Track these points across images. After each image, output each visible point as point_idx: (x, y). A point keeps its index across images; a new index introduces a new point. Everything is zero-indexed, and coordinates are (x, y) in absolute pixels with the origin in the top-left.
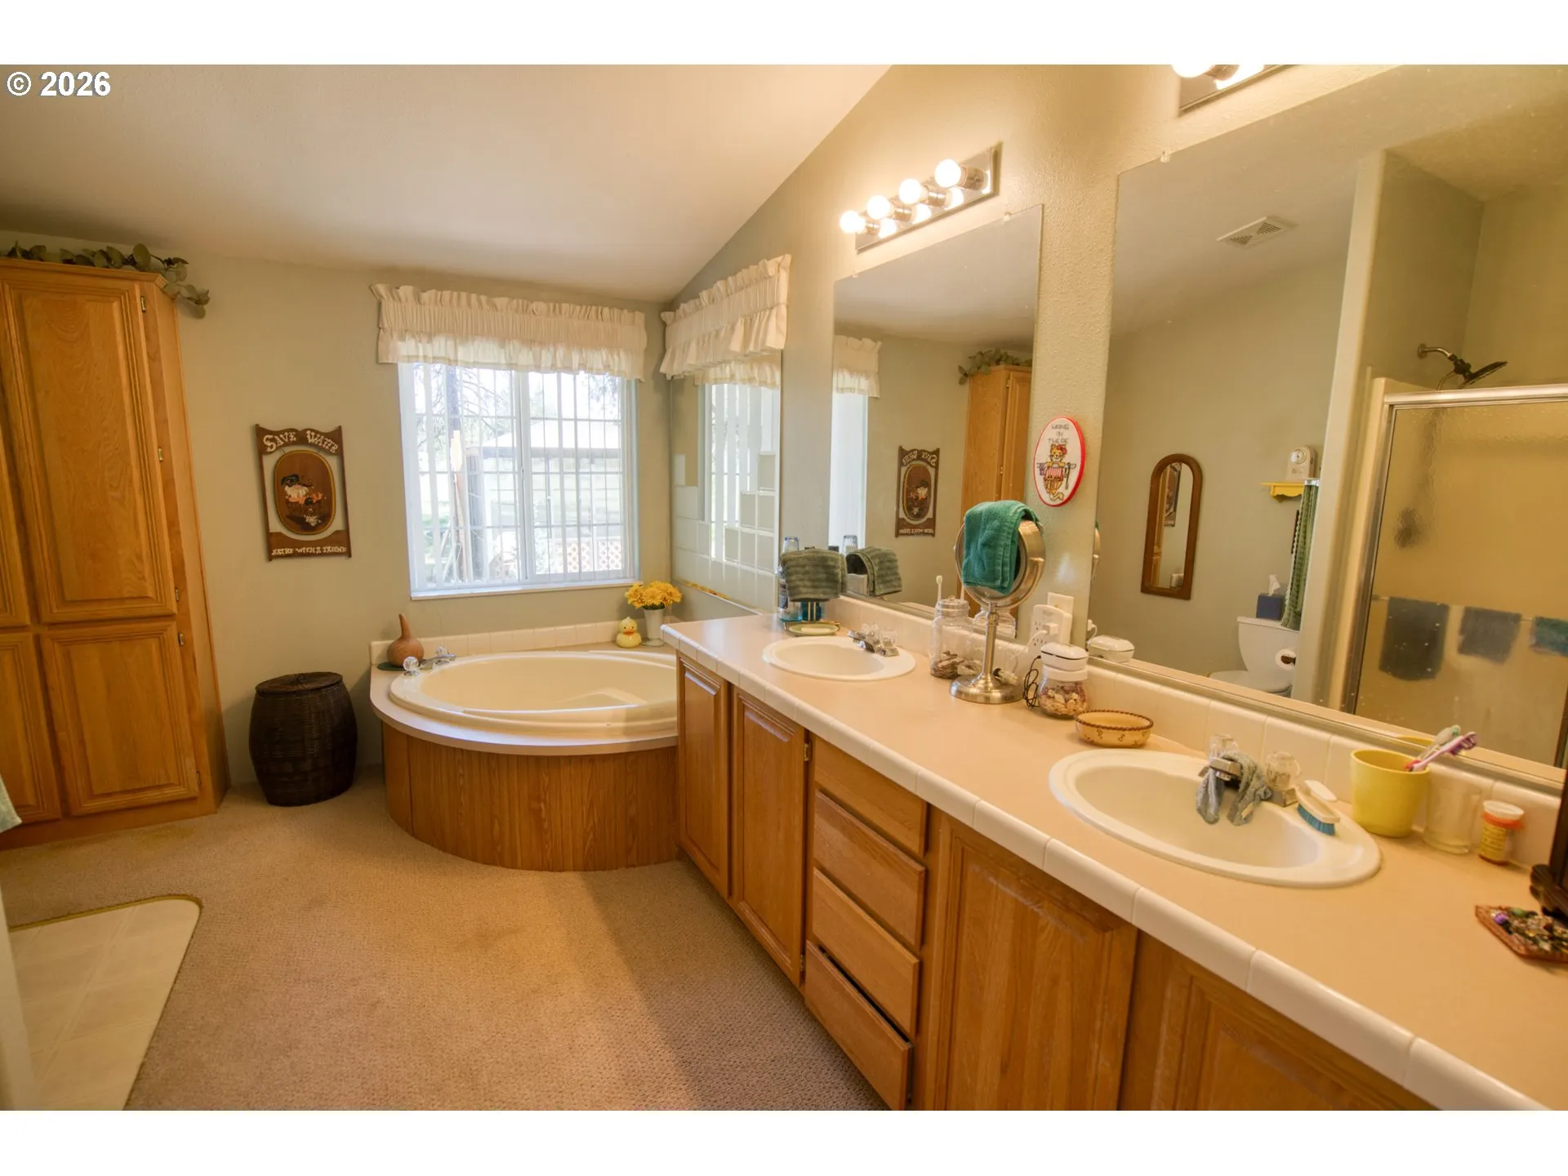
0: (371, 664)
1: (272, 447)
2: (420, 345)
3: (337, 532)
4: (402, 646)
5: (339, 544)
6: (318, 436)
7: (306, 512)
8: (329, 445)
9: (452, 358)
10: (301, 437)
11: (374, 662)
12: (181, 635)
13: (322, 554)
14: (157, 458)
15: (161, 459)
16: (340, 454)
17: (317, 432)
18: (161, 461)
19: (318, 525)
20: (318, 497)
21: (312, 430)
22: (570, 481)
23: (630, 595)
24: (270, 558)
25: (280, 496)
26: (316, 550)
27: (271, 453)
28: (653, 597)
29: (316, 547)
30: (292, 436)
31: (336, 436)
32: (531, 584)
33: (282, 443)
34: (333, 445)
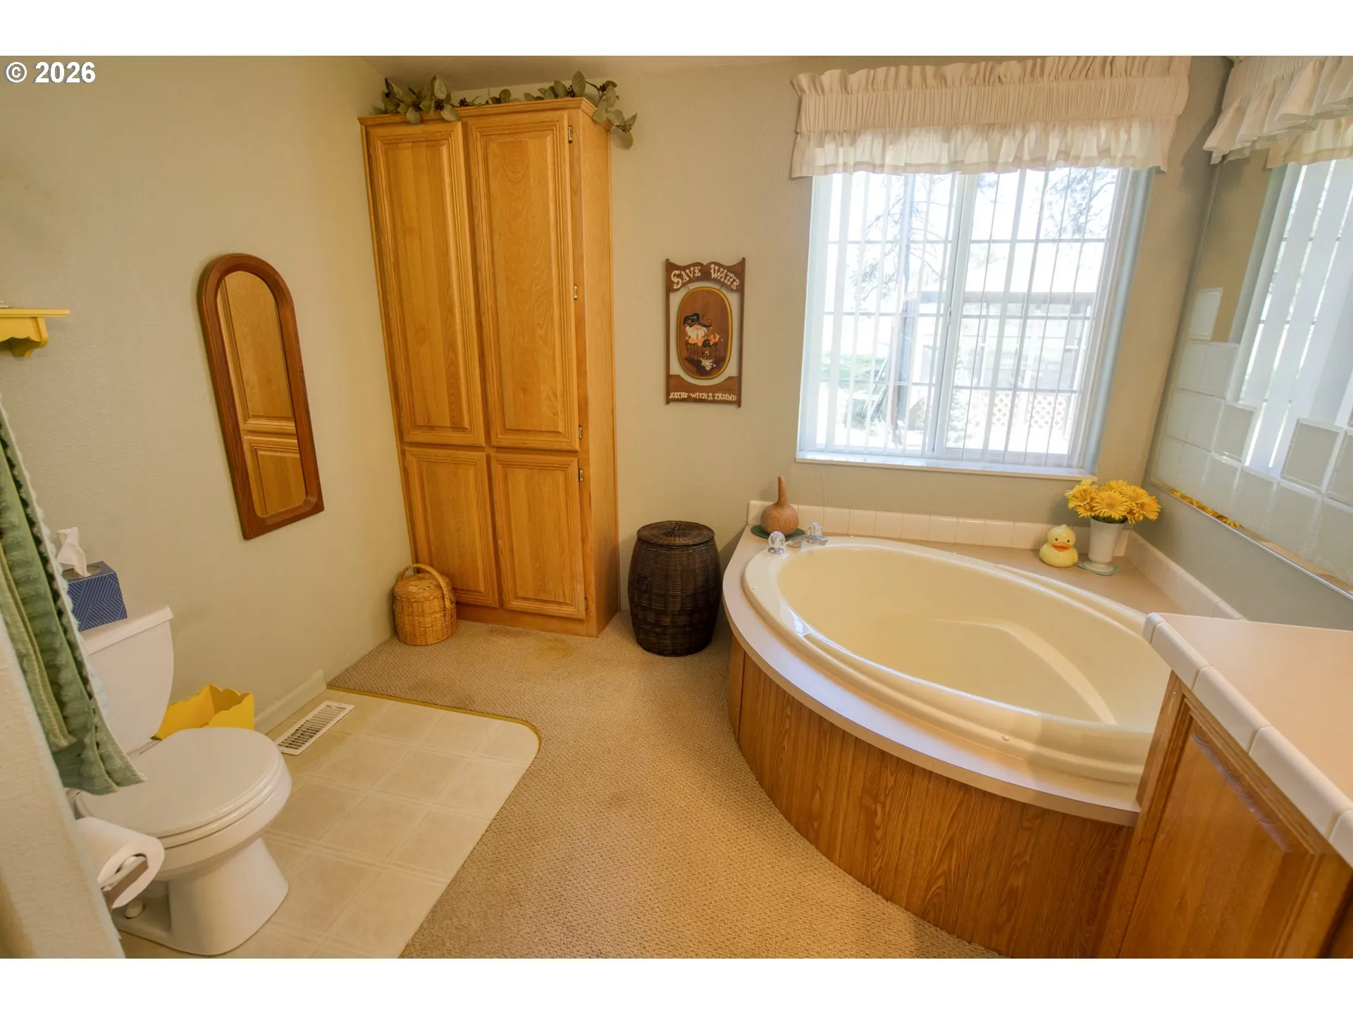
0: (747, 524)
1: (678, 283)
2: (841, 150)
3: (730, 378)
4: (775, 513)
5: (729, 391)
6: (722, 269)
7: (703, 355)
8: (731, 280)
9: (878, 162)
10: (705, 274)
11: (749, 523)
12: (581, 472)
13: (714, 402)
14: (572, 296)
15: (576, 297)
16: (741, 290)
17: (720, 265)
18: (575, 299)
19: (713, 368)
20: (714, 339)
21: (716, 264)
22: (1012, 327)
23: (1074, 496)
24: (668, 401)
25: (681, 334)
26: (708, 397)
27: (678, 290)
28: (1111, 506)
29: (708, 393)
30: (697, 271)
31: (739, 270)
32: (938, 458)
33: (688, 279)
34: (734, 281)
